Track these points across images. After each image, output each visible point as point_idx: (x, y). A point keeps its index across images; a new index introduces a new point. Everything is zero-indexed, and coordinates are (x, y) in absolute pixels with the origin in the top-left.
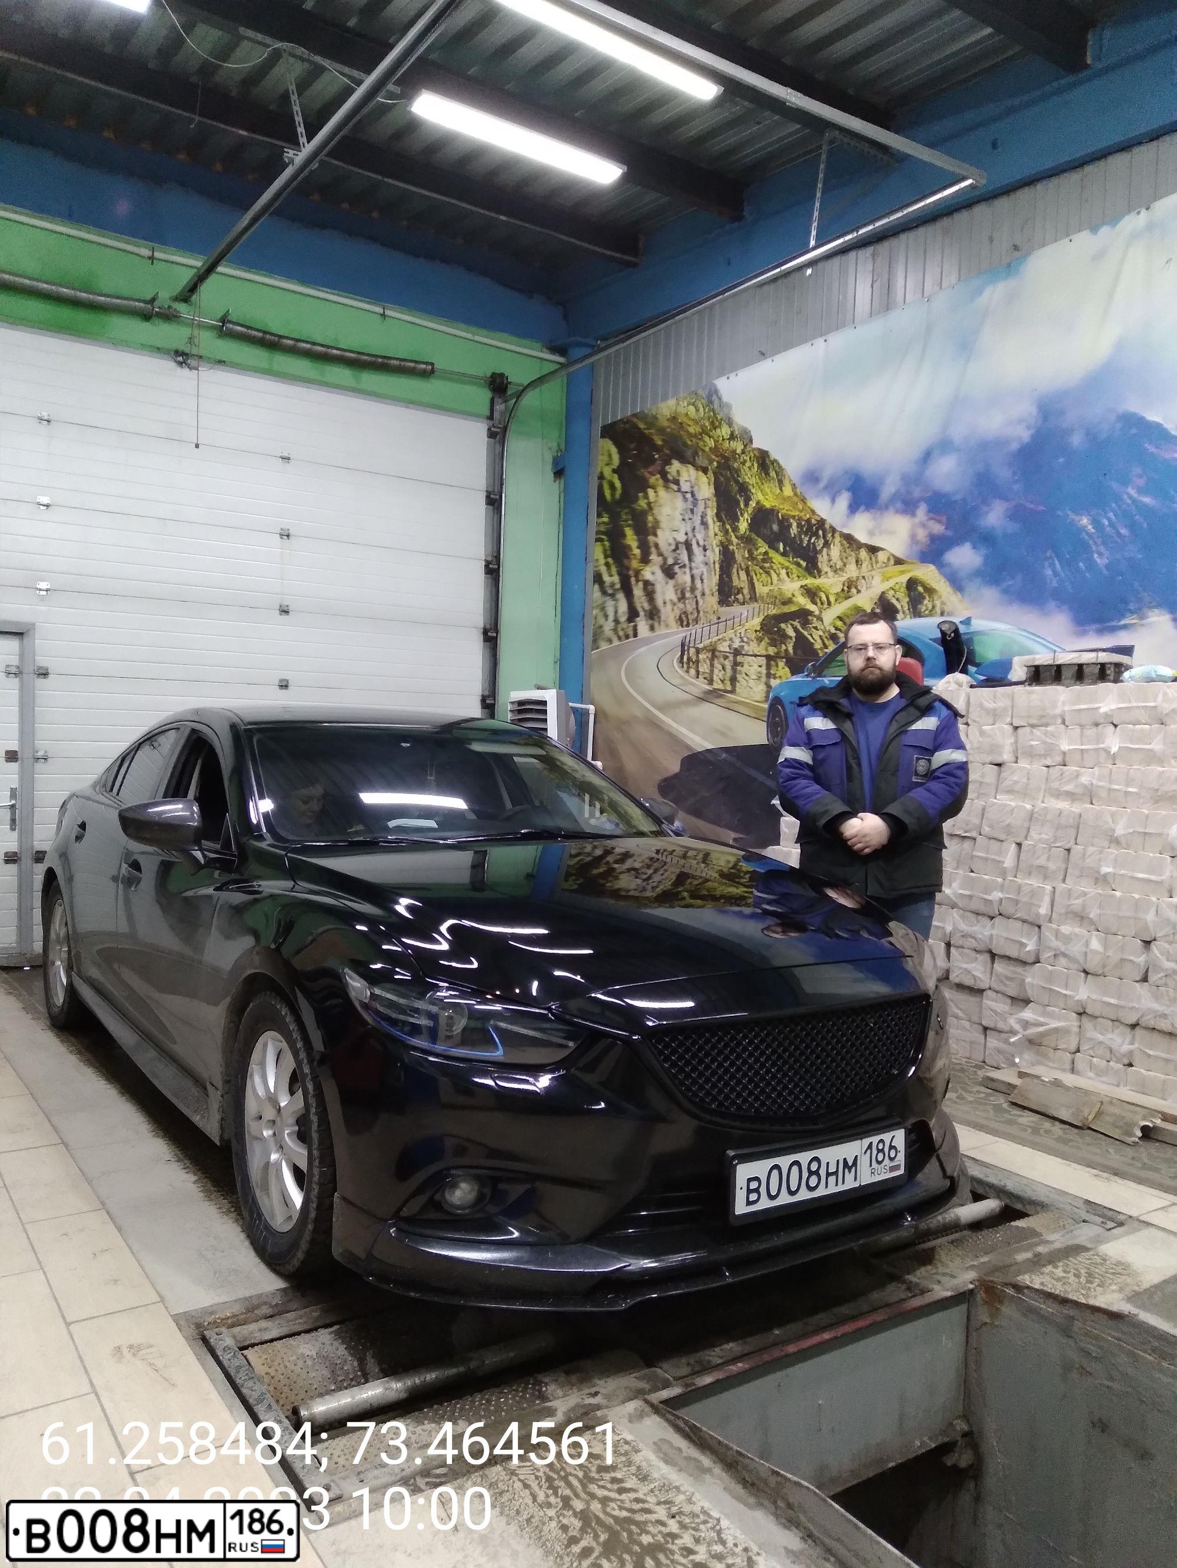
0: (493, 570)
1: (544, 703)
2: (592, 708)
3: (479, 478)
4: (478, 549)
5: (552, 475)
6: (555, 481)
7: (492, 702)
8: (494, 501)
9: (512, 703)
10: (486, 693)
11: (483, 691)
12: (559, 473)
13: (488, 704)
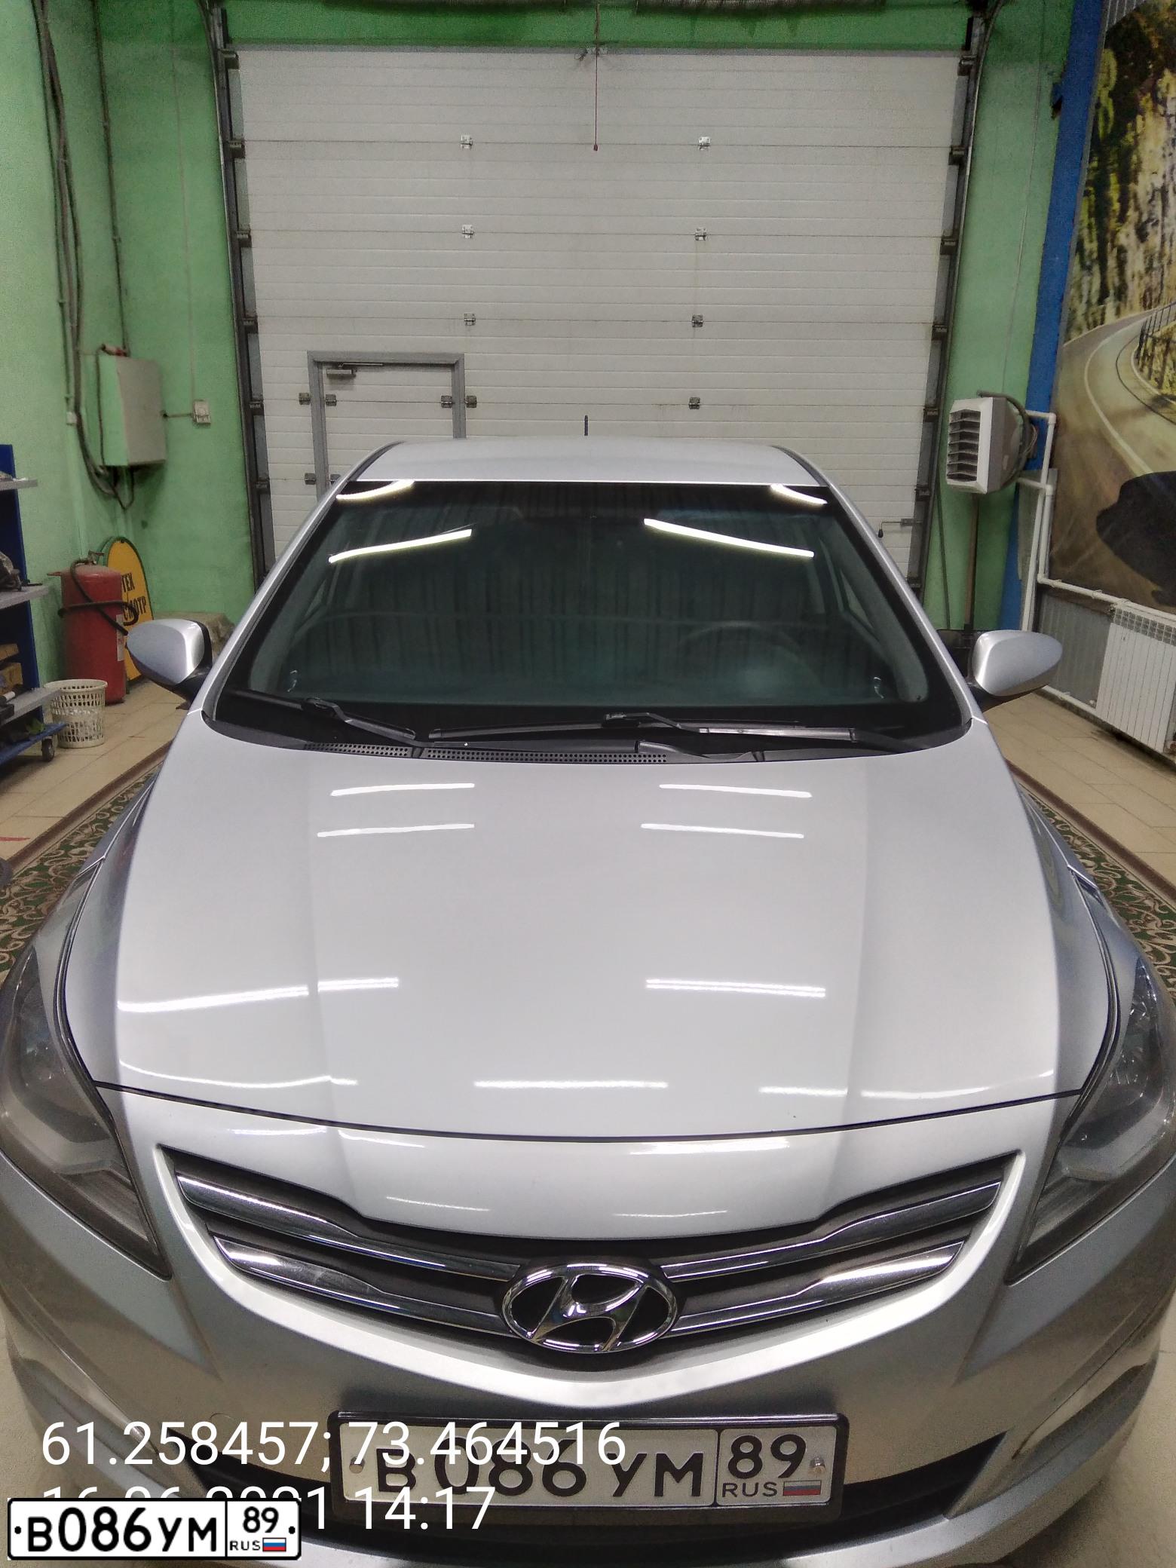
0: (952, 249)
1: (977, 414)
2: (1051, 418)
3: (942, 131)
4: (934, 222)
5: (1050, 109)
6: (1053, 118)
7: (936, 413)
8: (957, 160)
9: (955, 414)
10: (932, 402)
11: (928, 398)
12: (1057, 107)
13: (929, 416)
